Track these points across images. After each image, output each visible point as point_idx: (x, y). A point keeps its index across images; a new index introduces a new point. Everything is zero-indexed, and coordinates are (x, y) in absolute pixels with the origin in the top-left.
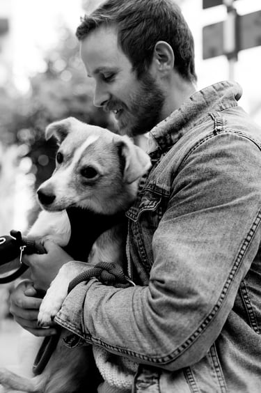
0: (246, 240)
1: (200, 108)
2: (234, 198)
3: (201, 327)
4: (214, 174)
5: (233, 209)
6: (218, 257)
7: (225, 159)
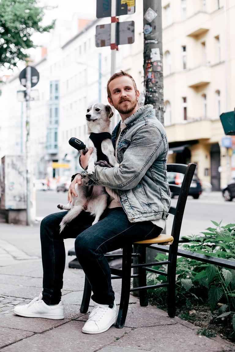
0: (151, 156)
1: (140, 115)
2: (149, 144)
3: (134, 178)
4: (144, 137)
5: (148, 147)
6: (141, 160)
7: (148, 133)
